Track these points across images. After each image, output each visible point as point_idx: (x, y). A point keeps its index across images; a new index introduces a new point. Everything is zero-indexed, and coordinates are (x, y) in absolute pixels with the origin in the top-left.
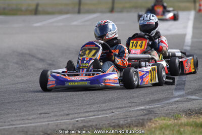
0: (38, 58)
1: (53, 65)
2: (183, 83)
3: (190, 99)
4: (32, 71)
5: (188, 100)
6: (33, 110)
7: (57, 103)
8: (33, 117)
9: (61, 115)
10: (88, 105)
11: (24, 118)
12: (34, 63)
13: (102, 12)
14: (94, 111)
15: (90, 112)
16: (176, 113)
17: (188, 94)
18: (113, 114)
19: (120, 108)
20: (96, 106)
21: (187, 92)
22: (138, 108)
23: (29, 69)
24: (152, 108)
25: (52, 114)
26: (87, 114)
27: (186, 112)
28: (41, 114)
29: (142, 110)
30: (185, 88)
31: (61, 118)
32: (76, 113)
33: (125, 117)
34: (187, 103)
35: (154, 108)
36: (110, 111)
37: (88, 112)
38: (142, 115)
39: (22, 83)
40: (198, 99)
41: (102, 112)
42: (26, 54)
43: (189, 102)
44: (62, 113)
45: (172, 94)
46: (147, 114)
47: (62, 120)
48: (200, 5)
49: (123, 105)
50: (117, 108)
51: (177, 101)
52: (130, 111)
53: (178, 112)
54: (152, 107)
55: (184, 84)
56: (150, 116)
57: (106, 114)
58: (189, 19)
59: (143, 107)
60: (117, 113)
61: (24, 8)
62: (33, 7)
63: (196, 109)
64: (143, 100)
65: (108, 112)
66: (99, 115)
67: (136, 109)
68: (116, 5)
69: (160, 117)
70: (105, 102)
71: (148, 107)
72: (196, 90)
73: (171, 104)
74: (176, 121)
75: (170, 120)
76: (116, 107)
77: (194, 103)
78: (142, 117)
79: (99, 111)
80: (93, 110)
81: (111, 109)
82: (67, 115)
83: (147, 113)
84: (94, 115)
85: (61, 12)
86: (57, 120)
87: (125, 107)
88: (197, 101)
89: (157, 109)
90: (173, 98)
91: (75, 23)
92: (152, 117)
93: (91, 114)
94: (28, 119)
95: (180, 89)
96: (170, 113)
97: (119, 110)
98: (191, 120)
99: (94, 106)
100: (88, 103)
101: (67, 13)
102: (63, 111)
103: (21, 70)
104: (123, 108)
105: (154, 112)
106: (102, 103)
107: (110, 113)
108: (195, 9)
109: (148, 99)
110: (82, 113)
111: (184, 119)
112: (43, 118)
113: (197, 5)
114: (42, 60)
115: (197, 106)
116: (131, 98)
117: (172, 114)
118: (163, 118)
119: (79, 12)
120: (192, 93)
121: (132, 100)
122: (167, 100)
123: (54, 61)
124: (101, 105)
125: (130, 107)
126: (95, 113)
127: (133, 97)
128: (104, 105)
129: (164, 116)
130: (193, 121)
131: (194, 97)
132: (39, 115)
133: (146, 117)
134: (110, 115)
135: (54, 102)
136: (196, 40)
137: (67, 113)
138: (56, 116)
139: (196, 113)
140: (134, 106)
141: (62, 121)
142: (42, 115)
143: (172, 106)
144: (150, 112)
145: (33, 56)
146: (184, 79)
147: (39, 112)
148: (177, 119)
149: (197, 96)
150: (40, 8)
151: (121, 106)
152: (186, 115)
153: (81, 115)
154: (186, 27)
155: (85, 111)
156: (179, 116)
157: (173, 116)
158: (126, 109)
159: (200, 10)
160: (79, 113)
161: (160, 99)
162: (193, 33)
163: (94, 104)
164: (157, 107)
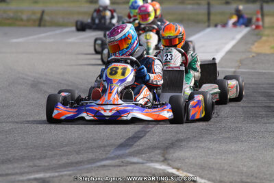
2: (142, 135)
5: (122, 165)
21: (133, 150)
30: (137, 143)
35: (58, 176)
40: (138, 163)
45: (108, 153)
49: (15, 171)
51: (104, 166)
61: (24, 17)
64: (54, 162)
72: (149, 148)
73: (91, 170)
77: (125, 170)
87: (15, 174)
88: (133, 166)
90: (103, 160)
95: (126, 146)
109: (64, 161)
116: (39, 159)
120: (138, 153)
121: (38, 162)
122: (90, 163)
127: (45, 157)
131: (135, 160)
149: (142, 158)
150: (46, 17)
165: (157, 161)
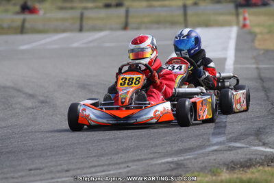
0: (26, 93)
1: (46, 102)
2: (223, 125)
3: (234, 147)
4: (17, 111)
5: (231, 149)
6: (20, 165)
7: (52, 156)
8: (20, 174)
9: (58, 172)
10: (95, 156)
11: (8, 175)
12: (20, 100)
13: (111, 29)
14: (103, 165)
15: (98, 166)
16: (214, 166)
17: (231, 140)
18: (129, 169)
19: (138, 160)
20: (106, 158)
21: (228, 137)
22: (163, 161)
23: (14, 109)
24: (181, 160)
25: (46, 170)
26: (93, 170)
27: (228, 165)
28: (30, 170)
29: (168, 162)
30: (227, 132)
31: (58, 175)
32: (79, 169)
33: (145, 173)
34: (229, 152)
35: (185, 160)
36: (125, 165)
37: (95, 166)
38: (168, 170)
39: (5, 127)
40: (243, 147)
41: (114, 167)
42: (9, 87)
43: (232, 152)
44: (59, 168)
45: (209, 140)
46: (175, 169)
47: (59, 178)
48: (245, 19)
49: (143, 157)
50: (134, 161)
51: (216, 151)
52: (152, 165)
53: (217, 166)
54: (182, 158)
55: (225, 126)
56: (180, 171)
57: (120, 168)
58: (229, 38)
59: (169, 160)
60: (135, 167)
61: (5, 25)
62: (19, 23)
63: (242, 160)
64: (169, 149)
65: (122, 166)
66: (110, 171)
67: (160, 161)
68: (131, 20)
69: (193, 172)
70: (117, 153)
71: (175, 159)
72: (241, 135)
73: (208, 154)
74: (214, 178)
75: (206, 177)
76: (132, 159)
77: (238, 153)
78: (168, 173)
79: (109, 165)
80: (102, 163)
81: (126, 162)
82: (67, 171)
83: (175, 167)
84: (104, 171)
85: (56, 30)
86: (53, 178)
87: (146, 159)
88: (242, 150)
89: (188, 161)
90: (209, 146)
91: (75, 45)
92: (183, 173)
93: (98, 169)
94: (13, 178)
95: (219, 134)
96: (205, 166)
97: (137, 163)
98: (235, 176)
99: (103, 158)
100: (94, 155)
101: (64, 31)
102: (61, 165)
103: (3, 109)
104: (142, 160)
105: (184, 165)
106: (114, 154)
107: (125, 168)
108: (238, 24)
109: (176, 148)
110: (86, 168)
111: (225, 175)
112: (34, 175)
113: (241, 18)
114: (31, 96)
115: (243, 156)
116: (152, 147)
117: (209, 169)
118: (196, 174)
119: (81, 30)
120: (236, 139)
121: (154, 150)
122: (201, 149)
123: (47, 97)
124: (113, 157)
125: (152, 159)
126: (105, 168)
127: (156, 146)
128: (116, 157)
129: (198, 171)
130: (237, 178)
131: (238, 145)
132: (28, 173)
133: (174, 173)
134: (125, 170)
135: (48, 153)
136: (239, 66)
137: (66, 168)
138: (51, 172)
139: (241, 166)
140: (157, 158)
141: (59, 180)
142: (32, 172)
143: (209, 158)
144: (179, 165)
145: (19, 91)
146: (224, 120)
147: (28, 168)
148: (215, 175)
149: (243, 143)
150: (27, 25)
151: (140, 158)
152: (227, 169)
153: (85, 171)
154: (225, 49)
155: (91, 165)
156: (219, 170)
157: (210, 170)
158: (147, 161)
159: (244, 26)
160: (83, 168)
161: (193, 148)
162: (236, 56)
163: (102, 155)
164: (188, 159)
165: (259, 146)
